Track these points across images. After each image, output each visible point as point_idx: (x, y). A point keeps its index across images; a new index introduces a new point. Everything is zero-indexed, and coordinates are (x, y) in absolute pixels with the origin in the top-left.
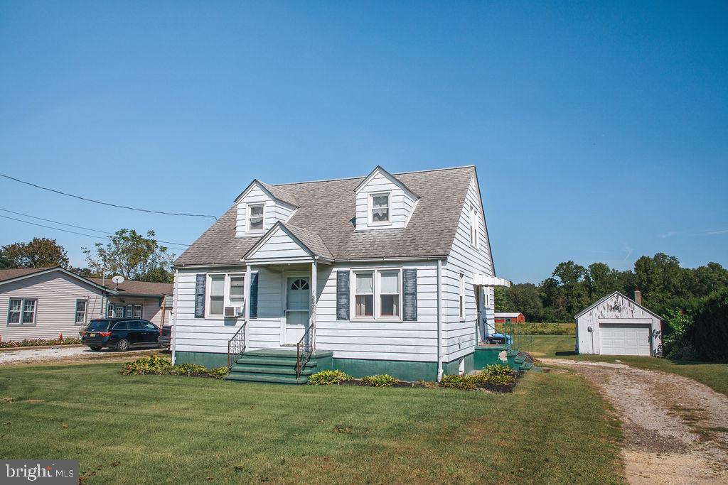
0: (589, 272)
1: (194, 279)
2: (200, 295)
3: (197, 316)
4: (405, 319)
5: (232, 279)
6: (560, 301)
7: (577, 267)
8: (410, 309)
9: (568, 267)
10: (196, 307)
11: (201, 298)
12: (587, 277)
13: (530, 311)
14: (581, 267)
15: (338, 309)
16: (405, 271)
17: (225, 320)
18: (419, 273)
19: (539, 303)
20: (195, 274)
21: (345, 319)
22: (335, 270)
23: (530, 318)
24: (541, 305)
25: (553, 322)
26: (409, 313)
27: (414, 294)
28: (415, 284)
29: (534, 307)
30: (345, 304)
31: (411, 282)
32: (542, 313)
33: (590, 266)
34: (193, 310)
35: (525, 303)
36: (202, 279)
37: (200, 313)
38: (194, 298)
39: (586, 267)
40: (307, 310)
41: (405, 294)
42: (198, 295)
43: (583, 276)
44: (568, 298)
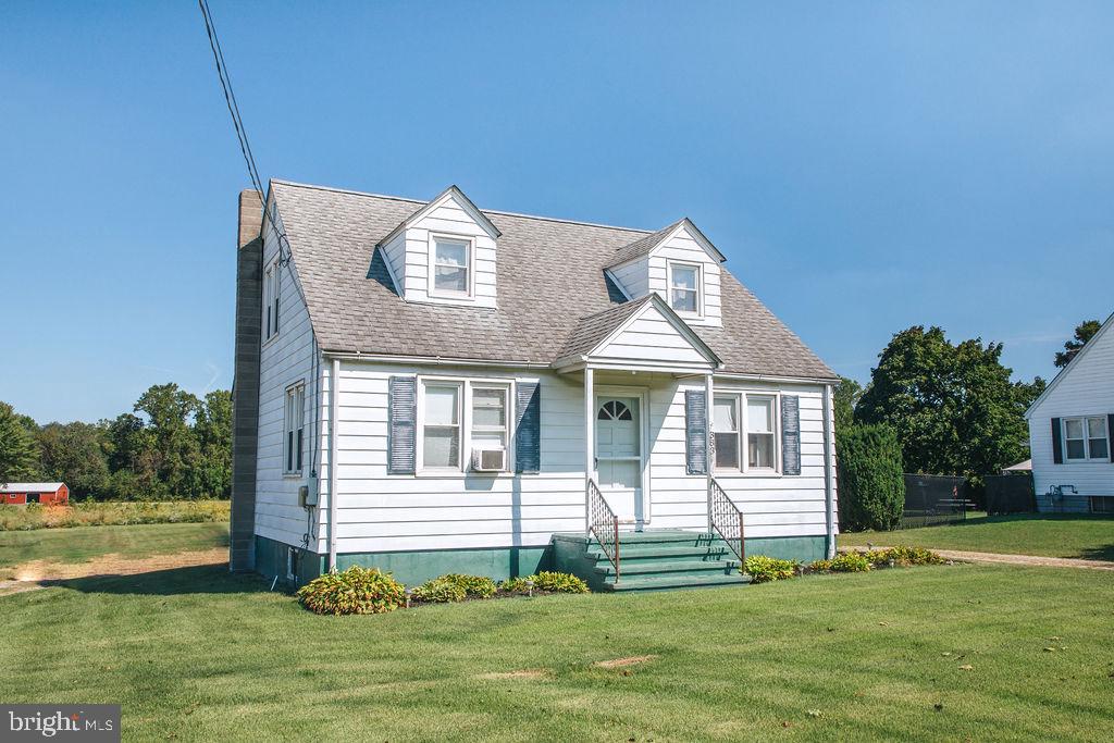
0: (204, 407)
1: (384, 387)
2: (401, 424)
3: (393, 470)
4: (785, 472)
5: (477, 393)
6: (146, 458)
7: (184, 396)
8: (791, 456)
9: (167, 395)
10: (390, 452)
11: (403, 432)
12: (200, 416)
13: (83, 480)
14: (192, 396)
15: (689, 456)
16: (784, 398)
17: (467, 479)
18: (802, 403)
19: (102, 463)
20: (387, 375)
21: (701, 473)
22: (682, 388)
23: (79, 494)
24: (105, 467)
25: (131, 499)
26: (791, 463)
27: (797, 434)
28: (797, 419)
29: (90, 472)
30: (701, 448)
31: (791, 415)
32: (107, 482)
33: (208, 396)
34: (383, 458)
35: (71, 464)
36: (405, 387)
37: (403, 465)
38: (383, 429)
39: (201, 397)
40: (637, 458)
41: (784, 434)
42: (393, 423)
43: (192, 413)
44: (163, 454)
